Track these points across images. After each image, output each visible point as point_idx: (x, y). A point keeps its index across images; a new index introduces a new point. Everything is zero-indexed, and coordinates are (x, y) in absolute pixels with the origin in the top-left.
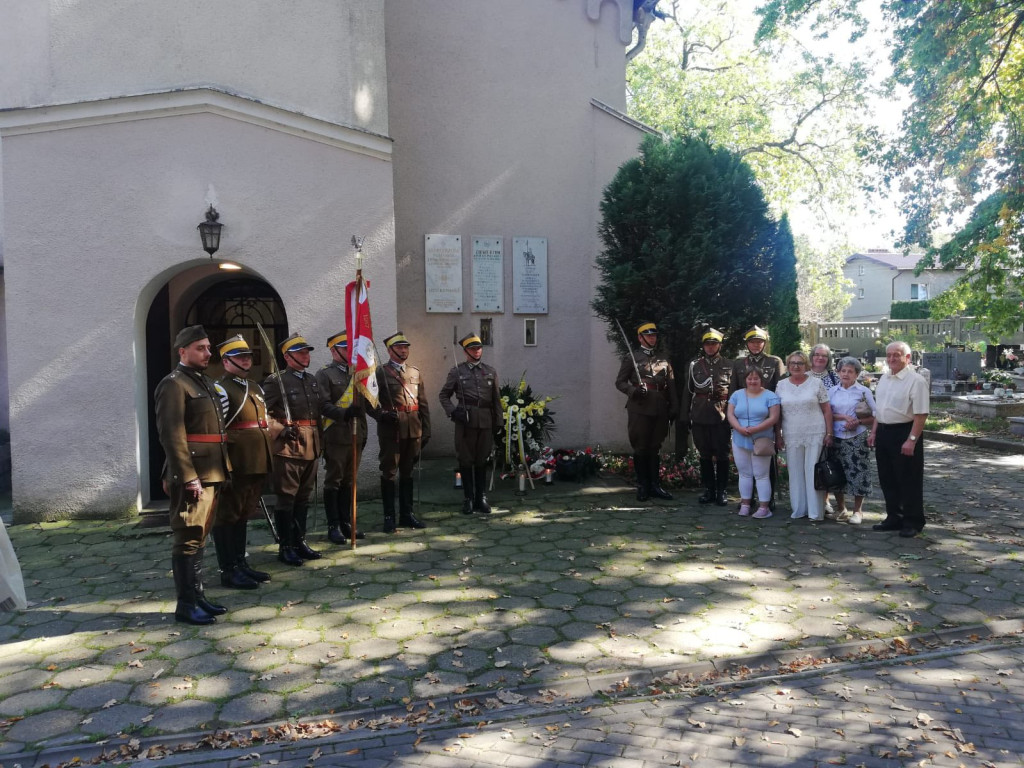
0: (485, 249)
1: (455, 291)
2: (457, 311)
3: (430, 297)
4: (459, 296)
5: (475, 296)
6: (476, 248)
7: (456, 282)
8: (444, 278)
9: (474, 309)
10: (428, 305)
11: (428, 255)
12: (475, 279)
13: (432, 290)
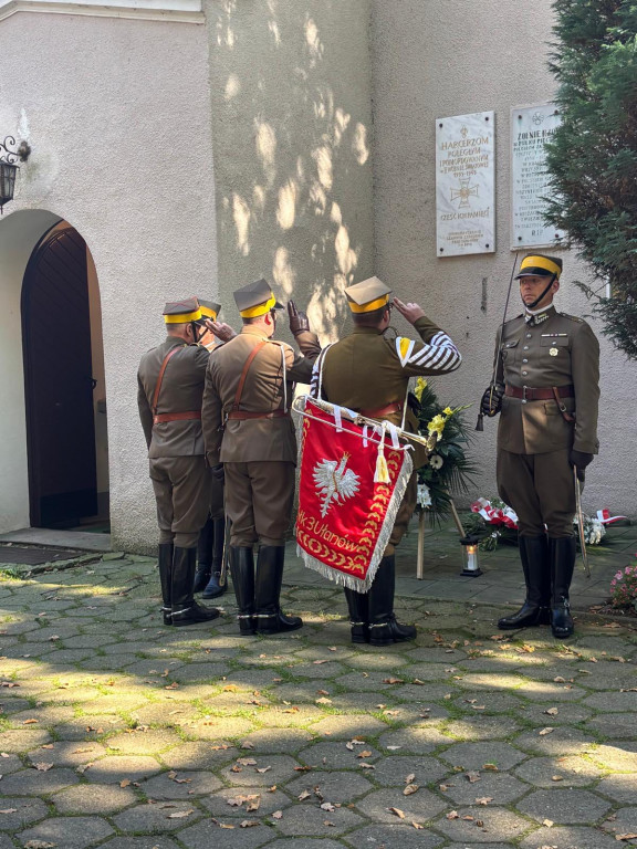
0: (534, 129)
1: (482, 214)
2: (484, 250)
3: (443, 229)
4: (489, 222)
5: (516, 220)
6: (518, 128)
7: (485, 200)
8: (465, 193)
9: (515, 244)
10: (440, 243)
11: (441, 156)
12: (517, 187)
13: (446, 218)
